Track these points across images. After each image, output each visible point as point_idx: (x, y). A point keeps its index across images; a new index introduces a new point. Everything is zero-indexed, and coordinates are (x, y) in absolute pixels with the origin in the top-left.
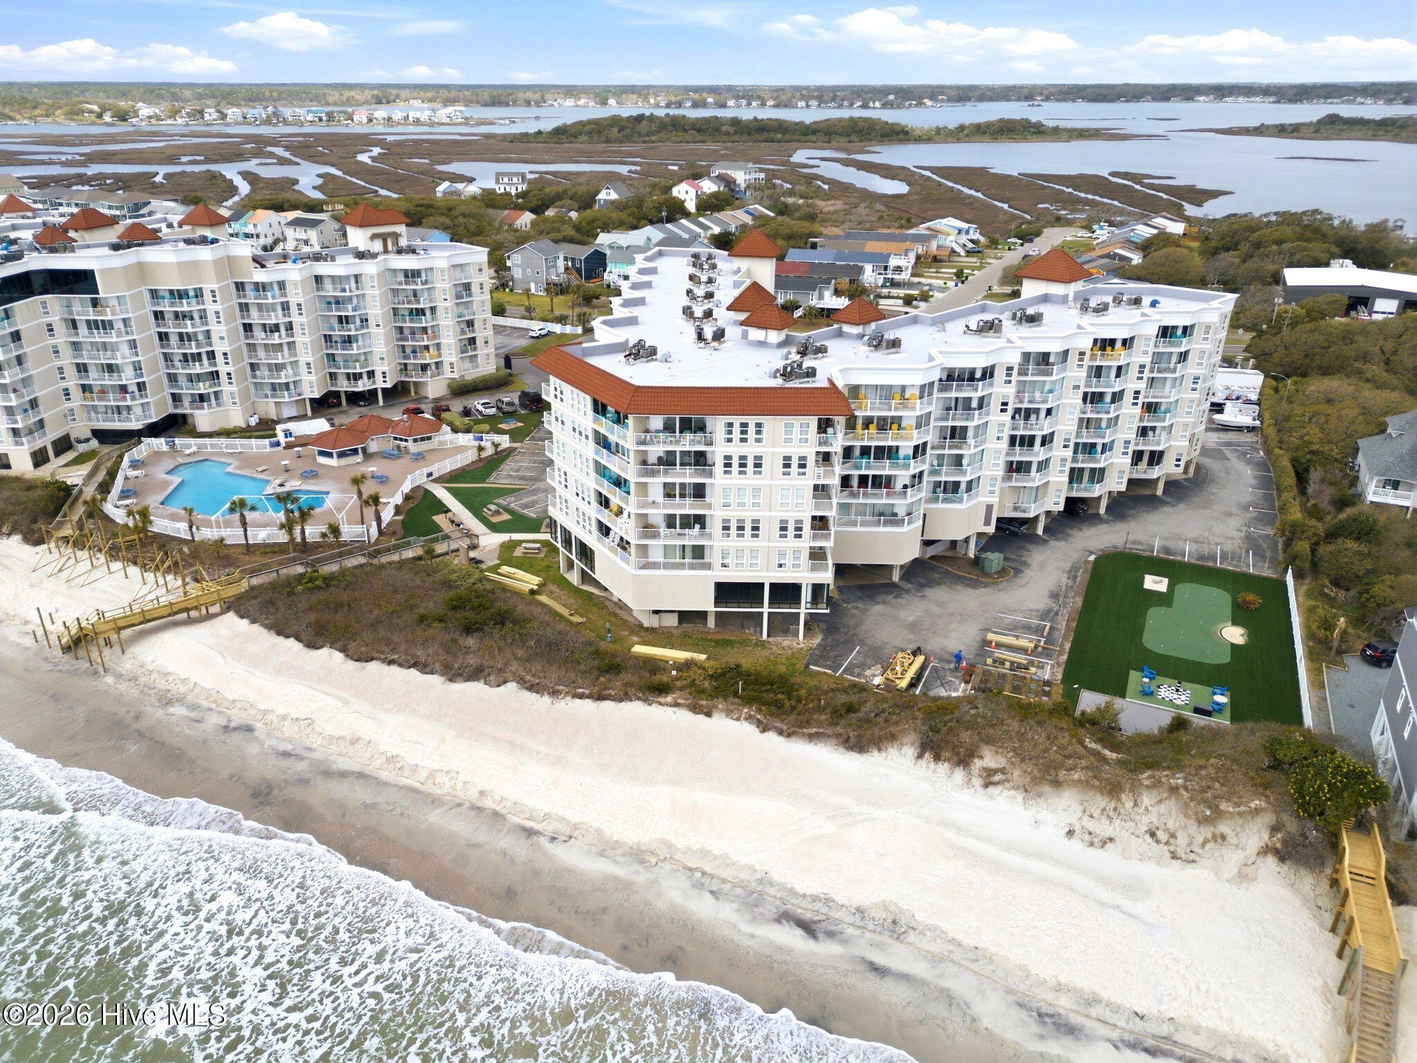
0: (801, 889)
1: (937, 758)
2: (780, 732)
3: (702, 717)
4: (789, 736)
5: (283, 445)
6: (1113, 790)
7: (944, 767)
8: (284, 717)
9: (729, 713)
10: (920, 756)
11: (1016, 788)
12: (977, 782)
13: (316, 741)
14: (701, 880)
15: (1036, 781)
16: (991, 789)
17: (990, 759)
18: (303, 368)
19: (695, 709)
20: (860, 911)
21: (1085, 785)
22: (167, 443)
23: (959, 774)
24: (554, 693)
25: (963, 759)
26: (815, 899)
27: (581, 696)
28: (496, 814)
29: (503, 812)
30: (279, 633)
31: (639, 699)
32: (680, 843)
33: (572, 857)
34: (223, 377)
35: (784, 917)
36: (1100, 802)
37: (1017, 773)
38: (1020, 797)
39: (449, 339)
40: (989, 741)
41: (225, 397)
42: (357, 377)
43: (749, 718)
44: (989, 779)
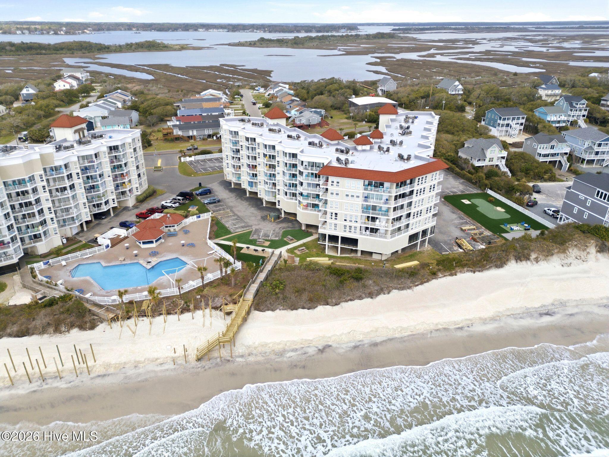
0: (537, 306)
1: (521, 261)
2: (479, 271)
3: (455, 276)
4: (482, 271)
5: (110, 246)
6: (564, 251)
7: (524, 262)
8: (341, 335)
9: (461, 272)
10: (517, 262)
11: (543, 260)
12: (534, 262)
13: (361, 337)
14: (515, 316)
15: (547, 256)
16: (540, 263)
17: (533, 256)
18: (81, 206)
19: (451, 275)
20: (553, 304)
21: (558, 252)
22: (45, 264)
23: (529, 262)
24: (409, 288)
25: (527, 258)
26: (542, 307)
27: (417, 285)
28: (445, 329)
29: (446, 327)
30: (292, 310)
31: (433, 279)
32: (501, 310)
33: (479, 328)
34: (49, 221)
35: (541, 315)
36: (562, 256)
37: (541, 256)
38: (545, 262)
39: (134, 176)
40: (533, 251)
41: (51, 232)
42: (99, 205)
43: (468, 271)
44: (537, 260)
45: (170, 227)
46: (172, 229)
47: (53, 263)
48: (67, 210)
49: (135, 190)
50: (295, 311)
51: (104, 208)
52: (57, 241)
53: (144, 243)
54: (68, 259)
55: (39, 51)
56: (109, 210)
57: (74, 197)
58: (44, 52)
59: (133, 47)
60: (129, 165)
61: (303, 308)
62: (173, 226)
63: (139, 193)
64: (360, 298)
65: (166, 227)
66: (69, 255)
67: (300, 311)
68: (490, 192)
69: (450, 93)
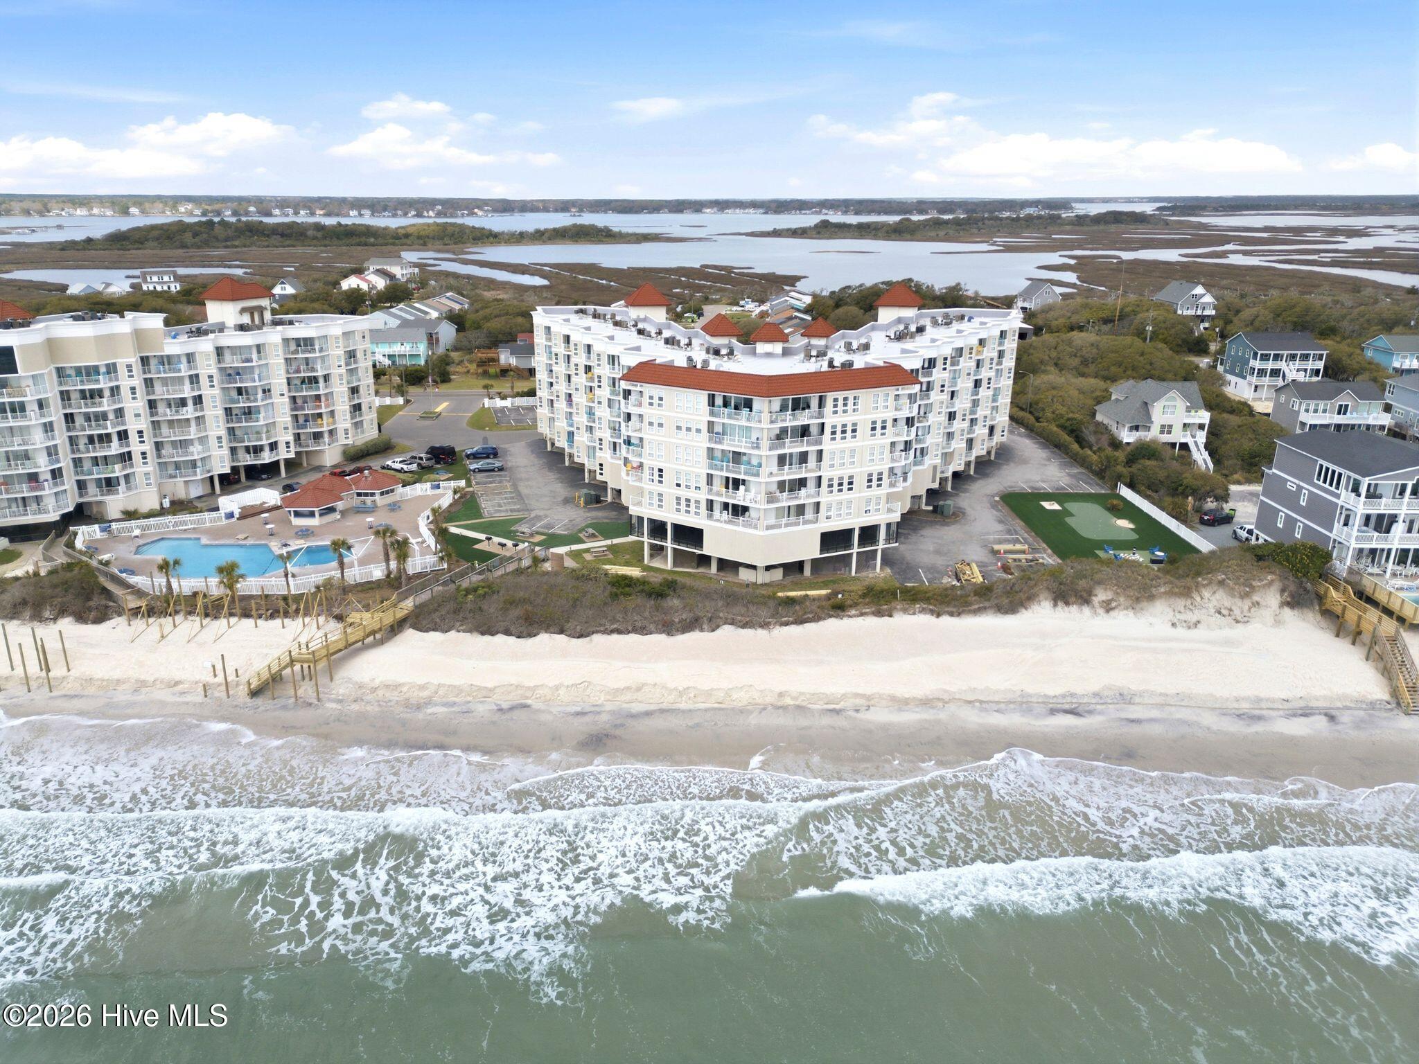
0: (1051, 693)
1: (1067, 603)
2: (952, 614)
3: (886, 618)
4: (959, 615)
5: (237, 515)
6: (1186, 593)
7: (1074, 608)
8: (557, 688)
9: (905, 611)
10: (1055, 605)
11: (1126, 608)
12: (1101, 611)
13: (601, 699)
14: (982, 704)
15: (1138, 600)
16: (1112, 613)
17: (1101, 595)
18: (213, 442)
19: (879, 614)
20: (1096, 695)
21: (1170, 594)
22: (103, 530)
23: (1086, 610)
24: (765, 625)
25: (1084, 599)
26: (1064, 696)
27: (786, 624)
28: (799, 707)
29: (804, 704)
30: (483, 634)
31: (831, 616)
32: (953, 689)
33: (881, 716)
34: (137, 458)
35: (1053, 712)
36: (1180, 603)
37: (1122, 599)
38: (1130, 613)
39: (342, 405)
40: (1099, 583)
41: (139, 479)
42: (257, 450)
43: (923, 611)
44: (1108, 607)
45: (366, 495)
46: (369, 500)
47: (119, 531)
48: (184, 444)
49: (341, 434)
50: (487, 638)
51: (267, 457)
52: (150, 501)
53: (297, 514)
54: (148, 527)
55: (363, 239)
56: (277, 463)
57: (200, 420)
58: (372, 240)
59: (547, 235)
60: (333, 380)
61: (507, 632)
62: (372, 495)
63: (350, 442)
64: (642, 631)
65: (359, 495)
66: (152, 521)
67: (500, 638)
68: (1126, 492)
69: (1179, 312)
